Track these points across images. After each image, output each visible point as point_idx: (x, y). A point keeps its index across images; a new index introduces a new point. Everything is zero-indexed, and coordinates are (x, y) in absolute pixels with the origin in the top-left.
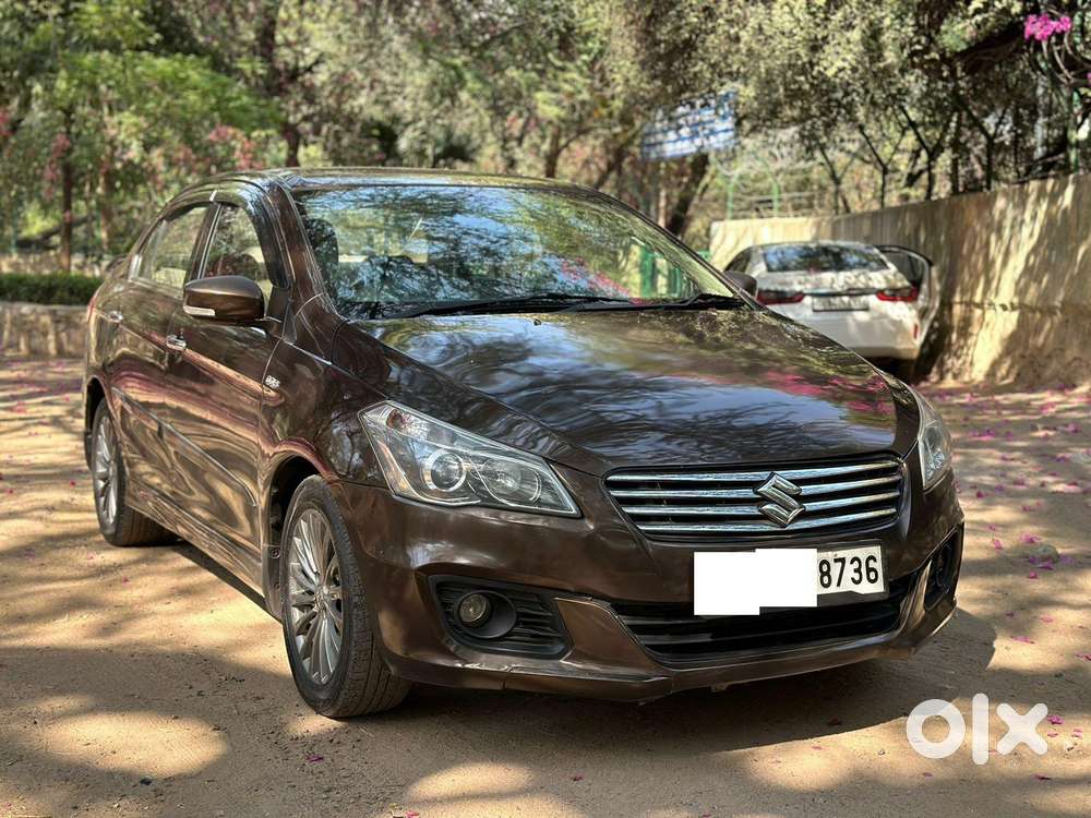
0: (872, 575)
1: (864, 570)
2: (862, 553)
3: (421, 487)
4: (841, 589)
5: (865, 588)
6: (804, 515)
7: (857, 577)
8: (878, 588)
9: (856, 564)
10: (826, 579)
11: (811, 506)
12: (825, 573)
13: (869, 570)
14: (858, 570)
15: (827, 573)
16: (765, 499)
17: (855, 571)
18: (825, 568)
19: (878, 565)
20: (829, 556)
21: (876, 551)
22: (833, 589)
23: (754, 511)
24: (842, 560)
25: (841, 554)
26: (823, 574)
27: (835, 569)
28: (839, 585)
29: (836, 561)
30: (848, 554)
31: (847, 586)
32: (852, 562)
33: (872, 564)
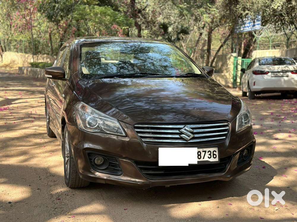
0: (215, 156)
1: (212, 154)
2: (212, 150)
3: (86, 127)
5: (212, 160)
6: (194, 138)
7: (210, 156)
8: (217, 160)
9: (209, 153)
10: (199, 157)
11: (196, 136)
13: (214, 155)
14: (210, 155)
15: (200, 155)
16: (182, 133)
17: (209, 155)
18: (199, 153)
19: (217, 153)
20: (201, 150)
21: (216, 149)
22: (202, 160)
23: (177, 136)
24: (205, 152)
25: (205, 150)
26: (198, 155)
27: (203, 154)
28: (203, 158)
29: (203, 151)
30: (207, 150)
31: (206, 159)
32: (208, 152)
33: (215, 153)
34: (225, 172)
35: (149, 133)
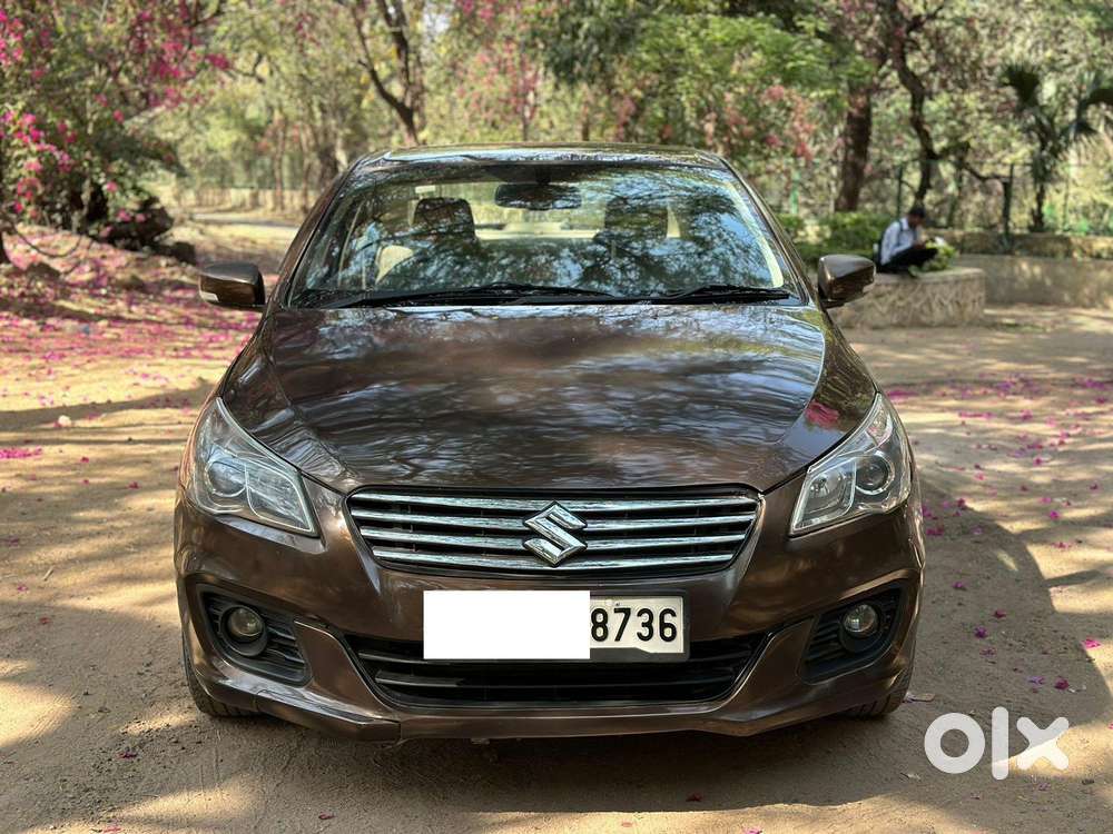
0: (668, 633)
1: (656, 625)
2: (656, 605)
4: (622, 644)
5: (656, 646)
6: (581, 554)
7: (645, 632)
8: (677, 647)
9: (645, 617)
10: (600, 632)
11: (593, 545)
12: (599, 623)
13: (663, 626)
14: (648, 625)
15: (603, 625)
16: (533, 534)
17: (644, 625)
18: (600, 618)
19: (678, 621)
20: (608, 604)
21: (676, 604)
22: (610, 643)
23: (517, 544)
24: (627, 612)
25: (624, 603)
26: (596, 625)
27: (615, 621)
28: (618, 639)
29: (616, 611)
30: (636, 604)
31: (630, 641)
32: (640, 614)
33: (668, 619)
34: (726, 699)
35: (405, 526)
